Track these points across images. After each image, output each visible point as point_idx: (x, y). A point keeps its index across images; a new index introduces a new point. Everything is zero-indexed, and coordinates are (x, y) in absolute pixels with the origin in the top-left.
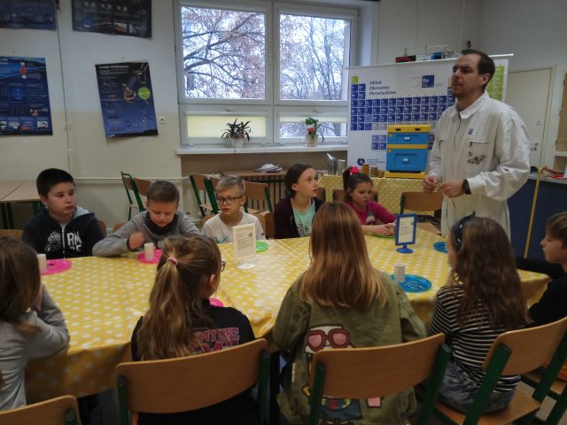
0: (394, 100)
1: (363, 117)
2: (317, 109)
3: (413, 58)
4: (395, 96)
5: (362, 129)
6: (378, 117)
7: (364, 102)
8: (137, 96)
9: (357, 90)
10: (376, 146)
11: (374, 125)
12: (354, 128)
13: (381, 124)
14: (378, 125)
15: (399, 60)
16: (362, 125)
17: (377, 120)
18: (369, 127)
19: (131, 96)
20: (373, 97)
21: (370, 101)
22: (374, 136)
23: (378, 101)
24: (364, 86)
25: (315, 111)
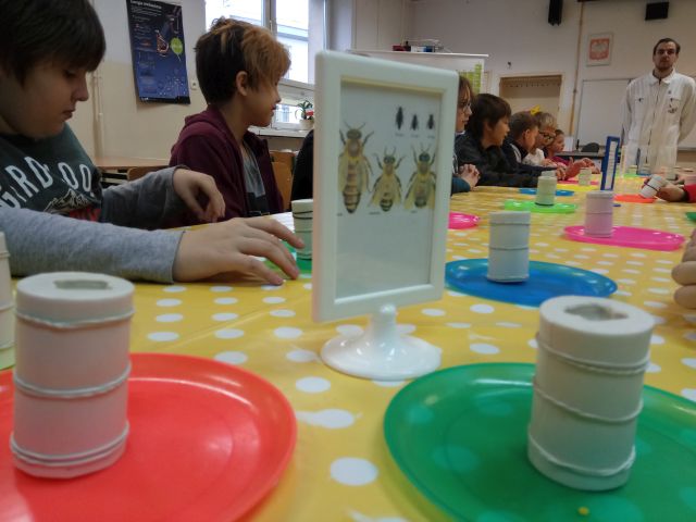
8: (170, 49)
19: (164, 48)
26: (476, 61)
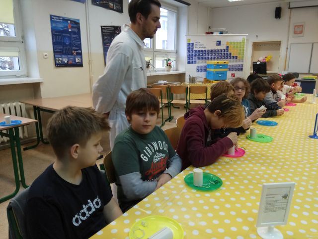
1: (193, 58)
3: (212, 33)
4: (206, 49)
6: (199, 58)
7: (193, 51)
9: (190, 45)
10: (198, 71)
12: (189, 63)
13: (200, 61)
16: (193, 61)
21: (196, 51)
22: (197, 66)
23: (199, 51)
24: (193, 44)
26: (242, 37)
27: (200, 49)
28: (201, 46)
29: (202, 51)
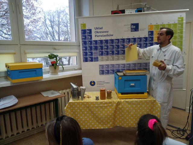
0: (112, 41)
1: (92, 53)
2: (56, 47)
3: (123, 12)
4: (113, 38)
5: (92, 61)
6: (102, 52)
7: (91, 42)
9: (86, 33)
10: (102, 72)
11: (100, 58)
12: (86, 60)
13: (105, 57)
14: (102, 58)
15: (114, 12)
16: (92, 58)
17: (102, 54)
18: (96, 59)
20: (98, 39)
21: (96, 41)
22: (100, 65)
23: (101, 41)
24: (90, 30)
25: (55, 49)
26: (178, 15)
27: (103, 38)
28: (105, 34)
29: (107, 41)
